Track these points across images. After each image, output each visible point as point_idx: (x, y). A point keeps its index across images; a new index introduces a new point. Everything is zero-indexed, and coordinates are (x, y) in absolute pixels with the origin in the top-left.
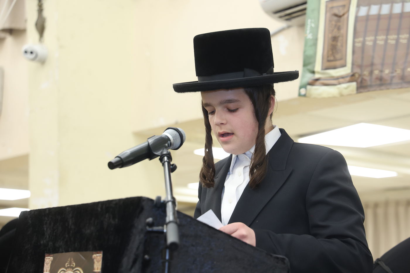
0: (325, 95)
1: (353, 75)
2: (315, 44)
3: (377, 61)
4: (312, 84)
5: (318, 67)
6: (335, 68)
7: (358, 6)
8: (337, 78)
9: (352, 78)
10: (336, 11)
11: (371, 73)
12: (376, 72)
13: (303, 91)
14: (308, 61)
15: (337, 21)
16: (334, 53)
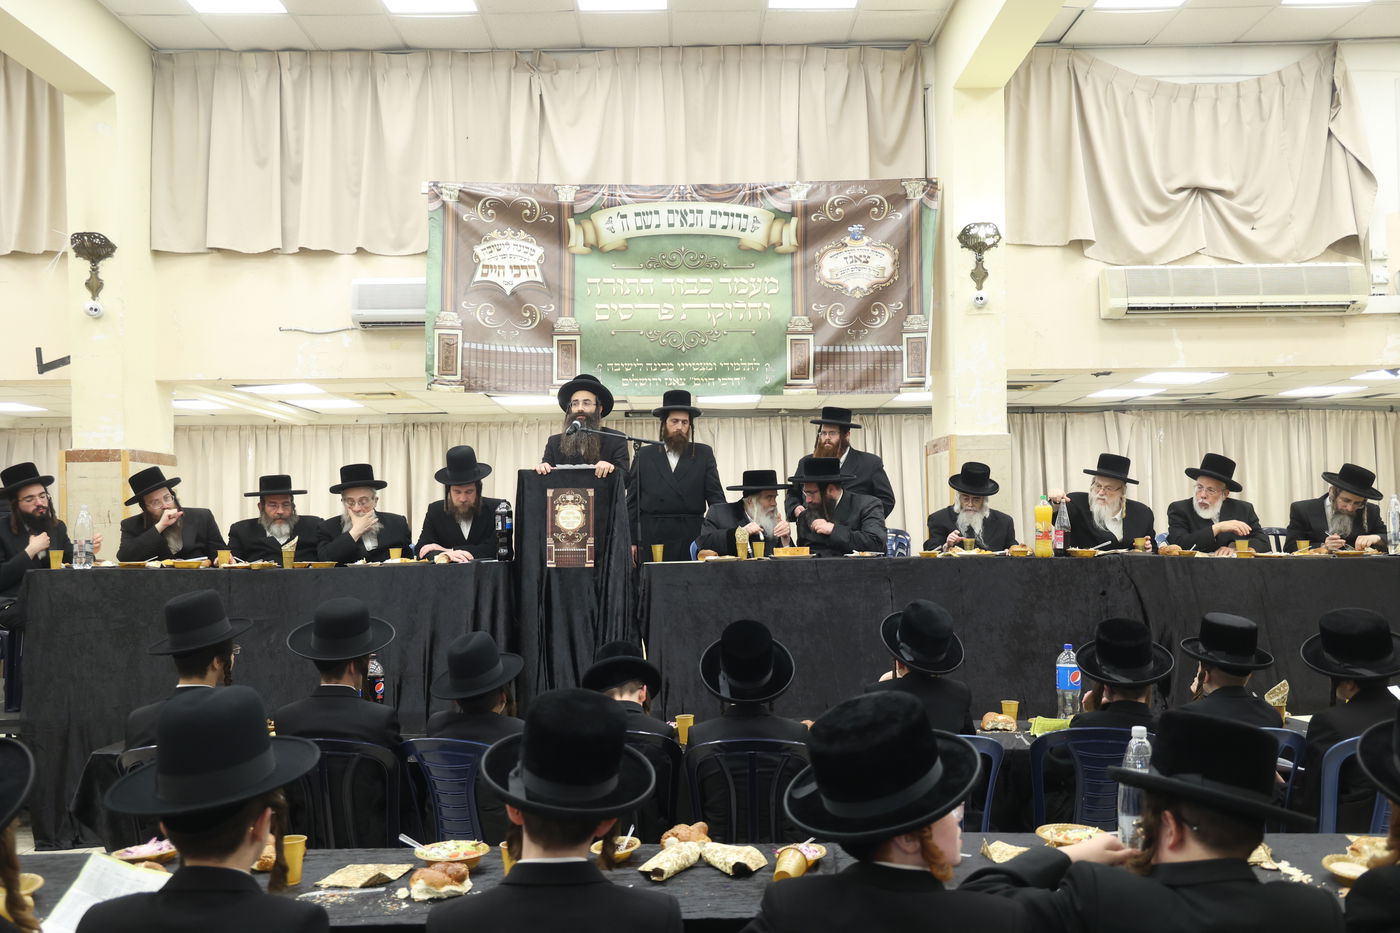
0: (444, 390)
1: (462, 381)
2: (433, 359)
3: (480, 376)
4: (432, 382)
5: (436, 373)
6: (448, 375)
7: (463, 341)
8: (451, 381)
10: (447, 341)
11: (475, 382)
12: (479, 382)
14: (429, 368)
15: (448, 347)
16: (447, 366)
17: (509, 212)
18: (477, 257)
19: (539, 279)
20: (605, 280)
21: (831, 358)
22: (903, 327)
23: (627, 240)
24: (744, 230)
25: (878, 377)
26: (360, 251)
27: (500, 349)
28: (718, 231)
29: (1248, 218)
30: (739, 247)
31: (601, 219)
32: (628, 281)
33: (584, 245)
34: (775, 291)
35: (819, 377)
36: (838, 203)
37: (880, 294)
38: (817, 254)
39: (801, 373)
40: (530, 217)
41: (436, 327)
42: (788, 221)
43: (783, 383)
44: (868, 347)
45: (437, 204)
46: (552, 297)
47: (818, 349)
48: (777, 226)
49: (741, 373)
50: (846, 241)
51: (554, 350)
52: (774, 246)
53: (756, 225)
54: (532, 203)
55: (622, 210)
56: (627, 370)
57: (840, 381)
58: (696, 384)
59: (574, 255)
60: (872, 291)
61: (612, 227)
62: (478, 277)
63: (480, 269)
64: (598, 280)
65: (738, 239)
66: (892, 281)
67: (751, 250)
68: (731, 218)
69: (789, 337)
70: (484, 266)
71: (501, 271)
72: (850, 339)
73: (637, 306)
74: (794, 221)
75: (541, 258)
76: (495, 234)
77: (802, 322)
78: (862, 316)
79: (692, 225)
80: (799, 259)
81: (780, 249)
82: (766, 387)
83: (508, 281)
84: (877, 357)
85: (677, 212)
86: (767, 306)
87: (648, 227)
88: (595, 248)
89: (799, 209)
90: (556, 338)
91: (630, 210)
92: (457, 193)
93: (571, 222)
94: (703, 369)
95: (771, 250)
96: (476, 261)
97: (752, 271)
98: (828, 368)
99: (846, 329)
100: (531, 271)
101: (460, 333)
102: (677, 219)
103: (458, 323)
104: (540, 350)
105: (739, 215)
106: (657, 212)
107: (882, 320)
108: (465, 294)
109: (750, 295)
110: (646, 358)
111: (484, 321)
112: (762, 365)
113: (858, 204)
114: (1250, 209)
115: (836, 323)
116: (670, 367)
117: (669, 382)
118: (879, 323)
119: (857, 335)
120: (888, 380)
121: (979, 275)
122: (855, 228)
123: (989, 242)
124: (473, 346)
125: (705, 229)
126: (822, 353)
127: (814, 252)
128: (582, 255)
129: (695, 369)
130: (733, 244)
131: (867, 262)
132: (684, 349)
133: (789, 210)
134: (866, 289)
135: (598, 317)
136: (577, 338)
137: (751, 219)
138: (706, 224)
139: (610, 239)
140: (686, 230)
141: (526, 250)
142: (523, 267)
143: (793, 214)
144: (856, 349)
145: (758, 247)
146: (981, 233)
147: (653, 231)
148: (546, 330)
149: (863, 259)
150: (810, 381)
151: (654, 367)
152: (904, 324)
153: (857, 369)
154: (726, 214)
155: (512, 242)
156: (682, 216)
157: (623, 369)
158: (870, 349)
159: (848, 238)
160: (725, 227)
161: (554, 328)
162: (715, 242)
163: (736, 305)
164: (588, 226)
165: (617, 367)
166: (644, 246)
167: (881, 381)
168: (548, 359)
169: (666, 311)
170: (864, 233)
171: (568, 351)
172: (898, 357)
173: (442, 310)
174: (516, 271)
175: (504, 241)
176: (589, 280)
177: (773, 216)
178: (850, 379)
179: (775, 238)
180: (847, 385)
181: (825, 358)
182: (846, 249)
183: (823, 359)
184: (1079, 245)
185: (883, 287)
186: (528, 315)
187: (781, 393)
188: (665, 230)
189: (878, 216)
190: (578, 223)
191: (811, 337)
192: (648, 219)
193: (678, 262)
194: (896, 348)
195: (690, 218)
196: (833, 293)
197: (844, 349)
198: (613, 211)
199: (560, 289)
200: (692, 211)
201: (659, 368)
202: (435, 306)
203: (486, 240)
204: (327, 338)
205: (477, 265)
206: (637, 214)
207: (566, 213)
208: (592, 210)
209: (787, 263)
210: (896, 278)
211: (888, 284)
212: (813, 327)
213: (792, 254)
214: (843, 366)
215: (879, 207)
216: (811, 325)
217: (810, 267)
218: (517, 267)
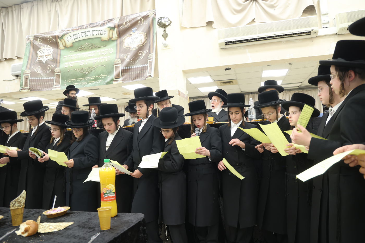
0: (24, 91)
1: (29, 88)
2: (23, 83)
3: (34, 86)
4: (22, 89)
5: (23, 87)
6: (26, 87)
7: (30, 77)
8: (27, 89)
9: (29, 89)
10: (26, 78)
11: (32, 88)
12: (33, 88)
13: (20, 91)
14: (21, 86)
15: (26, 79)
16: (26, 85)
17: (45, 40)
18: (38, 54)
19: (52, 58)
20: (68, 56)
21: (127, 71)
22: (148, 58)
23: (73, 43)
24: (102, 35)
25: (140, 75)
26: (18, 58)
27: (41, 79)
28: (95, 36)
29: (272, 7)
30: (101, 40)
31: (65, 38)
32: (74, 55)
33: (63, 47)
34: (112, 52)
35: (123, 77)
36: (128, 22)
37: (141, 48)
38: (123, 39)
39: (118, 77)
40: (50, 41)
41: (24, 74)
42: (114, 30)
43: (112, 80)
44: (137, 66)
45: (29, 41)
46: (54, 63)
47: (122, 68)
48: (111, 32)
49: (102, 79)
50: (131, 34)
51: (55, 78)
52: (111, 38)
53: (105, 33)
54: (49, 37)
55: (70, 34)
56: (72, 81)
57: (130, 78)
58: (90, 83)
59: (61, 50)
60: (138, 48)
61: (69, 40)
62: (38, 60)
63: (38, 57)
64: (66, 56)
65: (101, 38)
66: (145, 44)
67: (105, 41)
68: (98, 31)
69: (115, 66)
70: (39, 56)
71: (43, 57)
72: (132, 64)
73: (75, 62)
74: (116, 29)
75: (53, 52)
76: (42, 47)
77: (118, 61)
78: (136, 56)
79: (88, 36)
80: (118, 41)
81: (113, 39)
82: (108, 82)
83: (44, 60)
84: (140, 69)
85: (83, 32)
86: (109, 57)
87: (77, 38)
88: (66, 47)
89: (116, 26)
90: (55, 74)
91: (71, 34)
92: (33, 37)
93: (59, 40)
94: (91, 79)
95: (110, 40)
96: (37, 55)
97: (105, 47)
98: (126, 74)
99: (131, 61)
100: (50, 56)
101: (29, 75)
102: (84, 34)
103: (29, 72)
104: (51, 78)
105: (100, 30)
106: (78, 33)
107: (142, 56)
108: (33, 64)
109: (105, 54)
110: (77, 77)
111: (37, 71)
112: (107, 75)
113: (133, 21)
114: (272, 3)
115: (128, 59)
116: (83, 79)
117: (83, 83)
118: (141, 58)
119: (135, 62)
120: (143, 76)
121: (165, 36)
122: (134, 29)
123: (167, 24)
124: (33, 78)
125: (92, 37)
126: (123, 70)
127: (123, 38)
128: (63, 50)
129: (89, 79)
130: (100, 40)
131: (137, 39)
132: (86, 73)
133: (114, 26)
134: (136, 47)
135: (65, 67)
136: (60, 73)
137: (103, 31)
138: (92, 35)
139: (69, 44)
140: (87, 37)
141: (49, 50)
142: (48, 55)
143: (115, 27)
144: (134, 67)
145: (106, 39)
146: (163, 21)
147: (78, 39)
148: (53, 72)
149: (136, 38)
150: (121, 79)
151: (79, 79)
152: (148, 57)
153: (134, 73)
154: (96, 31)
155: (46, 49)
156: (85, 33)
157: (71, 81)
158: (138, 67)
159: (132, 32)
160: (96, 35)
161: (54, 71)
162: (95, 40)
163: (100, 58)
164: (63, 41)
165: (70, 81)
166: (76, 45)
167: (141, 76)
168: (53, 80)
169: (82, 62)
170: (136, 30)
171: (58, 77)
172: (146, 68)
173: (26, 69)
174: (46, 57)
175: (44, 49)
176: (64, 56)
177: (109, 29)
178: (132, 77)
179: (111, 36)
180: (131, 79)
181: (125, 71)
182: (131, 36)
183: (124, 71)
184: (209, 23)
185: (142, 46)
186: (49, 68)
187: (112, 83)
188: (81, 38)
189: (141, 24)
190: (60, 40)
191: (121, 65)
192: (76, 36)
193: (86, 48)
194: (146, 65)
195: (87, 34)
196: (127, 51)
197: (130, 67)
198: (68, 35)
199: (57, 60)
200: (87, 32)
201: (80, 80)
202: (24, 68)
203: (40, 49)
204: (12, 81)
205: (37, 56)
206: (74, 35)
207: (57, 38)
208: (63, 36)
209: (115, 43)
210: (146, 43)
211: (143, 45)
212: (121, 62)
213: (117, 40)
214: (131, 73)
215: (140, 21)
216: (121, 61)
217: (121, 43)
218: (47, 55)
